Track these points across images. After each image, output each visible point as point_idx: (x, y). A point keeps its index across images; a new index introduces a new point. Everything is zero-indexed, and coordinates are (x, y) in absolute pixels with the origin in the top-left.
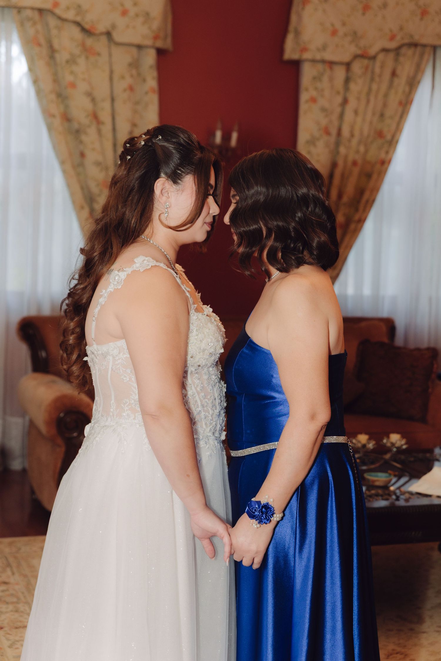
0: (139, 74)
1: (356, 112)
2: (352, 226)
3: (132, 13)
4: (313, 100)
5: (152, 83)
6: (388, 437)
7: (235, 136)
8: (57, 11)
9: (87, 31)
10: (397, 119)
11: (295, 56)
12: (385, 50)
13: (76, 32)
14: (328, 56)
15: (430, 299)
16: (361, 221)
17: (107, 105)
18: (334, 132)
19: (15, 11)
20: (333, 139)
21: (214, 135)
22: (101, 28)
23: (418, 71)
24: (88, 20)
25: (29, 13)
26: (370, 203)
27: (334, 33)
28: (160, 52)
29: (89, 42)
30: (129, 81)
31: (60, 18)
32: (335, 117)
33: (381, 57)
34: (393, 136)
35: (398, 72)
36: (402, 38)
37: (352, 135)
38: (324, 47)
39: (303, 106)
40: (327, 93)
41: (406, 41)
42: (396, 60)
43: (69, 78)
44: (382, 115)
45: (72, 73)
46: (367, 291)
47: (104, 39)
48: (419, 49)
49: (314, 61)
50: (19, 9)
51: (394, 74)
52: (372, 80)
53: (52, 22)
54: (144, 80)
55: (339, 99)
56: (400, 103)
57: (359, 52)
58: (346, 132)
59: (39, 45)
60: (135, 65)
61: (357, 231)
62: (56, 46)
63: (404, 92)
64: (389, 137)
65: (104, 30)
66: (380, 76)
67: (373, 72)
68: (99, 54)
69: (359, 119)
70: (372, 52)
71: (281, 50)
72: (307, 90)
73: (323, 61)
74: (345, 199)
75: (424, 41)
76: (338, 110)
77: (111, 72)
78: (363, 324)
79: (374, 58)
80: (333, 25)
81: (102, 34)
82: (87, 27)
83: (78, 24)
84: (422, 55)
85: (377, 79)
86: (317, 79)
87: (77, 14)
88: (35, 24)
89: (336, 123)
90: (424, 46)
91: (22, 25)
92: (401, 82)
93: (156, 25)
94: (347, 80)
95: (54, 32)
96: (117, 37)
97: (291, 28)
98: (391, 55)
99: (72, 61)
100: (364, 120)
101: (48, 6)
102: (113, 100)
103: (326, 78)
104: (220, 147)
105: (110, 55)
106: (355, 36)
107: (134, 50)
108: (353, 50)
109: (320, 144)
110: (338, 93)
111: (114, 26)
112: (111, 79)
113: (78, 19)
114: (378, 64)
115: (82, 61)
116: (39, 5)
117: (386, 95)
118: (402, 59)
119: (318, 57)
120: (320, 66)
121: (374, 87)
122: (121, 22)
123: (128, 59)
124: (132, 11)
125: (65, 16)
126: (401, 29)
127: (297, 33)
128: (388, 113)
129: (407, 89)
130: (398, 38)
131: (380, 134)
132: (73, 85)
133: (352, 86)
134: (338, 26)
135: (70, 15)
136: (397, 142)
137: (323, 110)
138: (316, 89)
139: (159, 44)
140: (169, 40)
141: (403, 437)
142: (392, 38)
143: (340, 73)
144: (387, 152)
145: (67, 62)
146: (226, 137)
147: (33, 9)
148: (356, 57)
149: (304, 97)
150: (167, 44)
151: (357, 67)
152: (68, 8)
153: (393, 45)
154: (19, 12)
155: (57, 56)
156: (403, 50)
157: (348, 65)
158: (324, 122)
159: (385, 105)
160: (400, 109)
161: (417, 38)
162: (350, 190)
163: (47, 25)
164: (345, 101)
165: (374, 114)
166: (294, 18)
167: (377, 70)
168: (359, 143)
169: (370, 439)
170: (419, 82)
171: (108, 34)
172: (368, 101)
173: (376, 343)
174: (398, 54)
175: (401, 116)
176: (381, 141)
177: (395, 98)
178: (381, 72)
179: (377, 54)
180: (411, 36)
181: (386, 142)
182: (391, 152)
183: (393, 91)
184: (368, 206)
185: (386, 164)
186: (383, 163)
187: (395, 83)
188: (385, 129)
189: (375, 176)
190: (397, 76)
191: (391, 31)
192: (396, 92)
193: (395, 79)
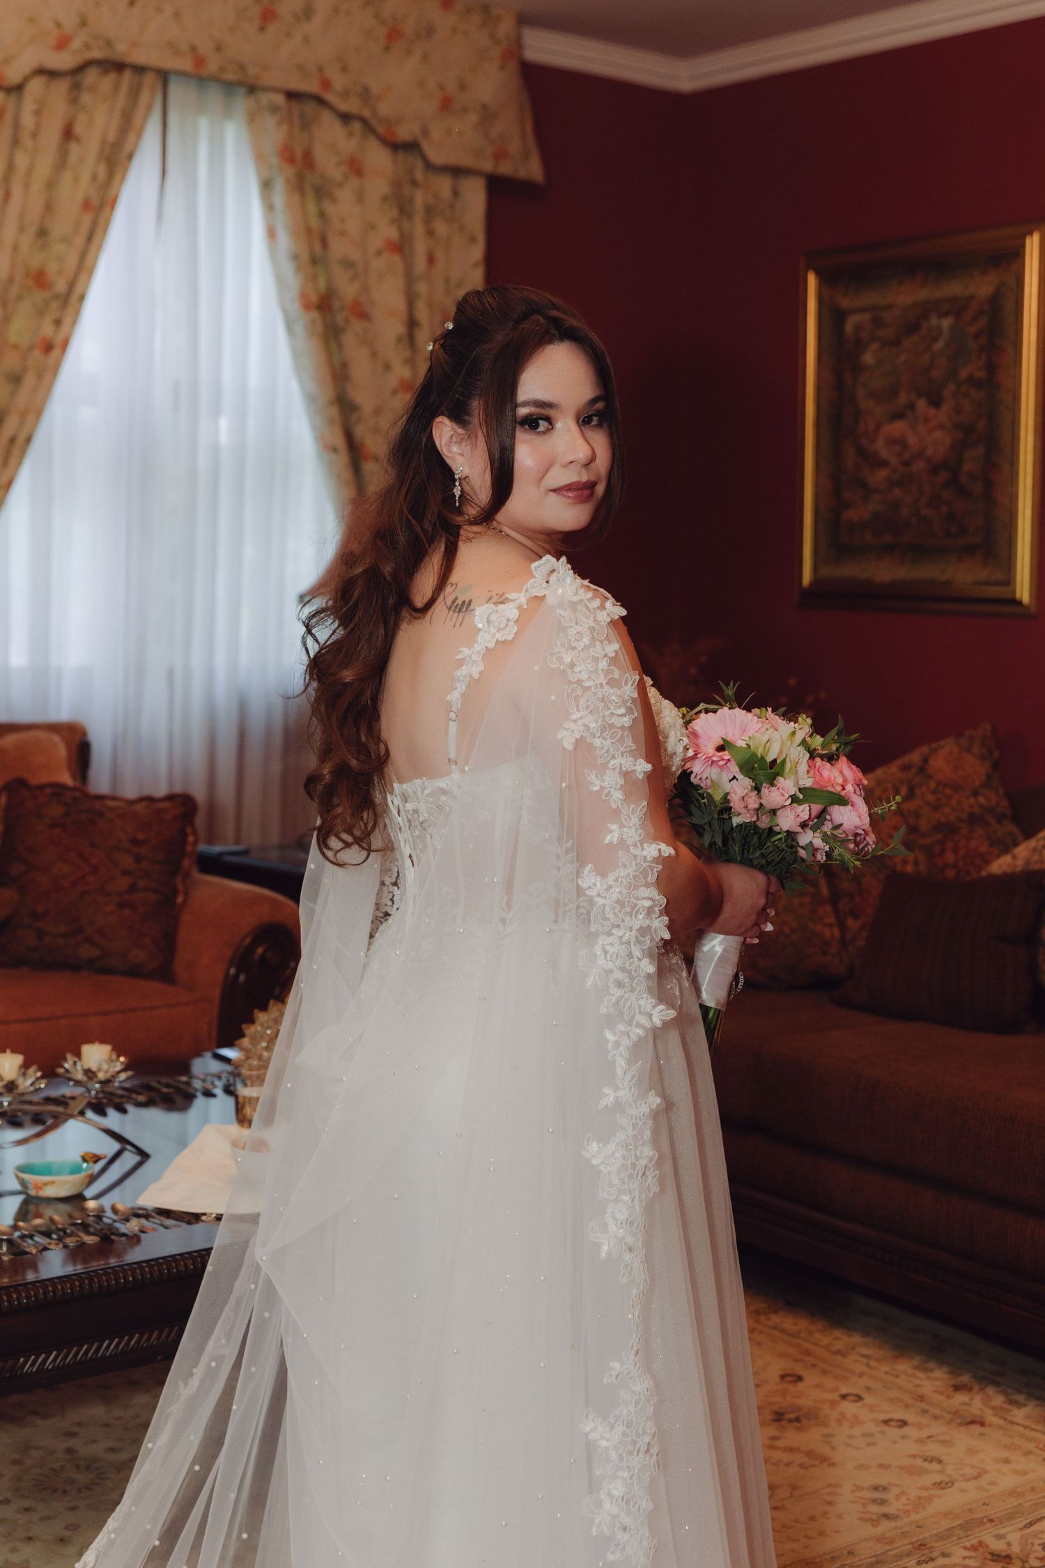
10: (79, 241)
12: (41, 71)
15: (171, 674)
23: (128, 127)
26: (20, 445)
33: (35, 87)
34: (71, 286)
35: (78, 129)
36: (87, 47)
41: (97, 54)
42: (74, 101)
44: (42, 233)
46: (18, 658)
48: (127, 75)
51: (68, 134)
52: (15, 142)
56: (87, 205)
63: (94, 177)
64: (61, 286)
66: (35, 135)
67: (17, 125)
70: (12, 75)
75: (140, 57)
78: (10, 737)
79: (17, 89)
84: (134, 93)
85: (27, 142)
90: (140, 70)
92: (87, 153)
98: (62, 86)
114: (28, 106)
117: (51, 185)
118: (86, 98)
121: (22, 160)
126: (84, 24)
128: (59, 228)
129: (102, 171)
130: (77, 44)
131: (40, 279)
136: (82, 298)
142: (62, 44)
144: (58, 323)
153: (64, 61)
156: (91, 76)
159: (49, 208)
160: (87, 219)
161: (121, 50)
165: (22, 229)
167: (28, 120)
170: (130, 157)
172: (7, 196)
173: (42, 787)
174: (76, 87)
175: (90, 238)
176: (41, 296)
177: (72, 193)
178: (38, 124)
179: (26, 79)
180: (109, 43)
181: (57, 297)
182: (67, 321)
183: (67, 176)
184: (16, 452)
185: (56, 352)
186: (48, 347)
187: (73, 158)
188: (52, 268)
189: (29, 380)
190: (78, 140)
191: (59, 25)
192: (76, 179)
193: (74, 148)
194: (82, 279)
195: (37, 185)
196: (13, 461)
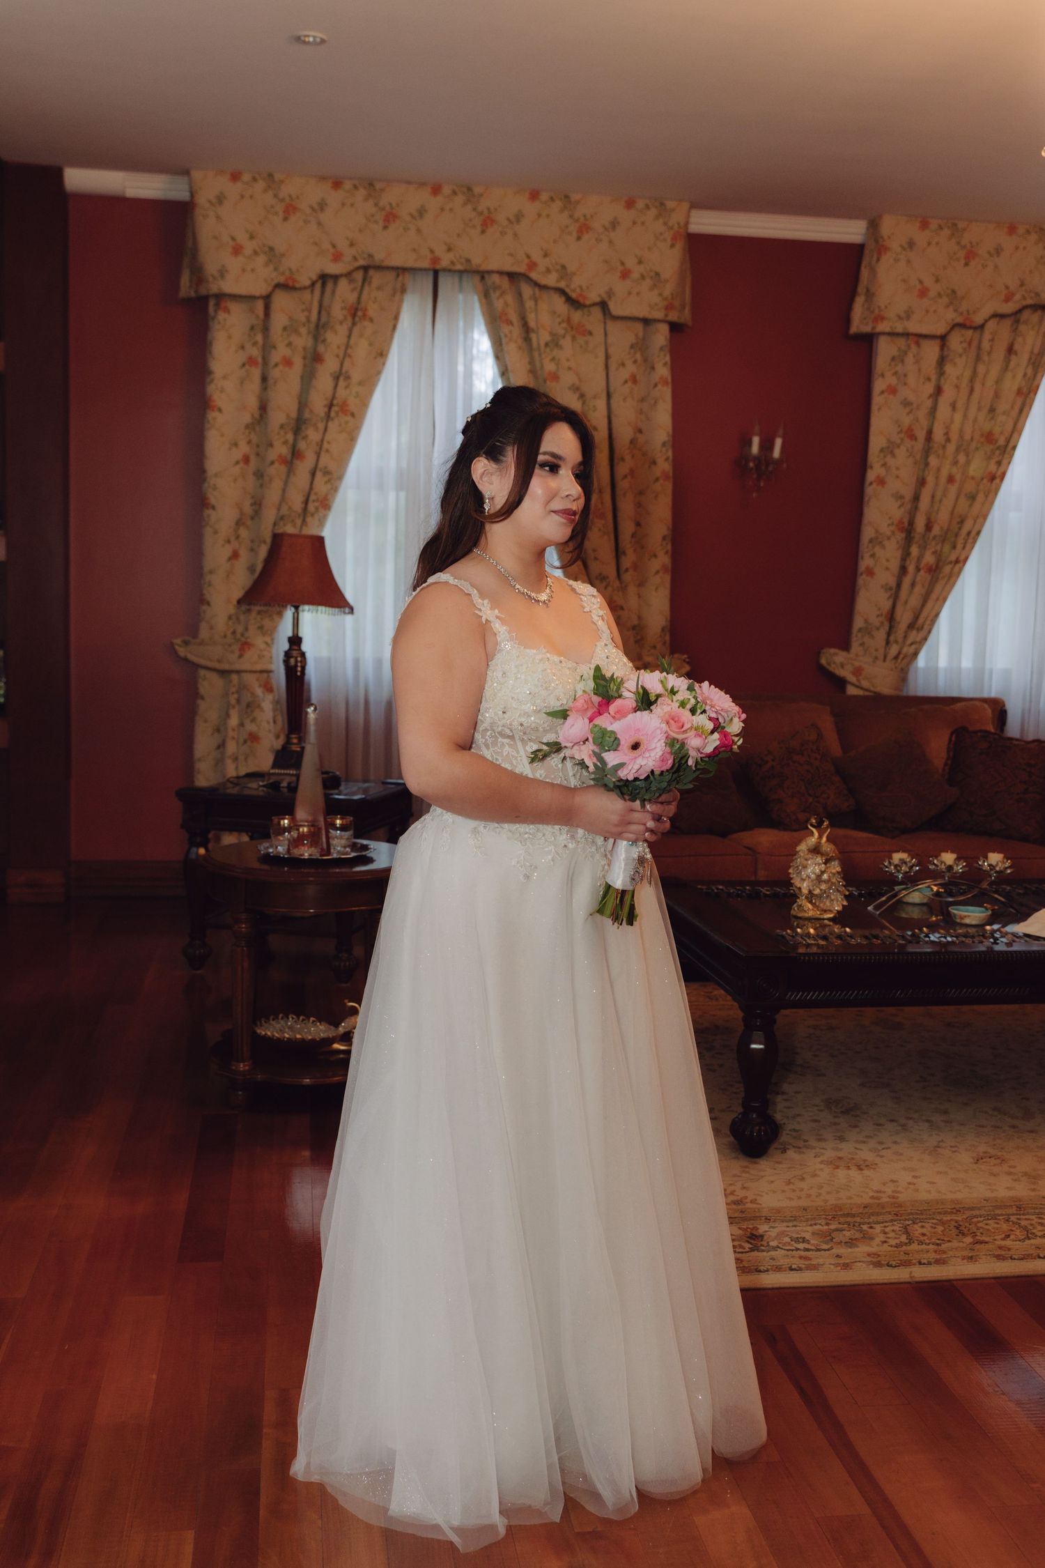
0: (645, 360)
1: (953, 406)
2: (947, 569)
3: (635, 275)
4: (892, 390)
5: (663, 371)
6: (986, 858)
7: (778, 443)
8: (534, 275)
9: (574, 303)
10: (1014, 413)
11: (867, 329)
12: (995, 315)
13: (559, 304)
14: (914, 327)
16: (960, 562)
17: (601, 404)
18: (921, 435)
19: (477, 278)
20: (920, 445)
21: (750, 444)
22: (593, 297)
24: (575, 286)
25: (495, 278)
26: (973, 536)
27: (923, 293)
28: (675, 328)
29: (577, 316)
30: (631, 368)
31: (536, 284)
32: (922, 414)
33: (991, 325)
34: (1008, 441)
35: (1016, 347)
36: (1024, 298)
37: (948, 440)
38: (908, 314)
39: (877, 400)
40: (911, 380)
41: (1029, 302)
42: (1015, 330)
43: (550, 367)
44: (992, 410)
45: (553, 359)
46: (967, 663)
47: (597, 312)
49: (893, 334)
50: (483, 275)
51: (1010, 350)
52: (978, 358)
53: (527, 290)
54: (653, 368)
55: (929, 388)
56: (1019, 392)
57: (960, 320)
58: (938, 435)
59: (512, 324)
60: (640, 346)
61: (953, 576)
62: (532, 324)
63: (1025, 375)
64: (1002, 442)
65: (598, 300)
66: (989, 353)
67: (979, 348)
68: (590, 333)
69: (958, 417)
70: (978, 319)
71: (848, 321)
72: (883, 376)
73: (906, 335)
74: (936, 530)
76: (929, 403)
77: (607, 357)
78: (959, 705)
79: (981, 328)
80: (921, 282)
81: (594, 304)
82: (574, 295)
83: (562, 292)
85: (986, 358)
86: (899, 359)
87: (561, 278)
88: (503, 293)
89: (924, 423)
91: (486, 296)
92: (1022, 361)
93: (668, 290)
94: (942, 361)
95: (529, 304)
96: (615, 309)
97: (861, 289)
98: (1007, 323)
99: (554, 343)
100: (965, 416)
101: (521, 269)
102: (609, 396)
103: (910, 359)
104: (757, 459)
105: (606, 335)
106: (953, 296)
107: (639, 327)
108: (950, 316)
109: (901, 453)
110: (929, 379)
111: (610, 293)
112: (607, 367)
113: (562, 285)
114: (987, 336)
115: (566, 343)
116: (508, 268)
117: (998, 381)
118: (1022, 328)
119: (899, 329)
120: (902, 342)
121: (981, 369)
122: (621, 287)
123: (631, 339)
124: (637, 271)
125: (543, 282)
126: (1022, 285)
127: (870, 295)
128: (1003, 406)
129: (1030, 371)
130: (1018, 297)
131: (989, 437)
132: (555, 377)
133: (948, 368)
134: (929, 282)
135: (551, 280)
136: (1014, 448)
137: (906, 403)
138: (896, 373)
139: (673, 316)
140: (687, 311)
141: (1007, 858)
142: (1008, 299)
143: (931, 351)
144: (999, 463)
145: (547, 345)
146: (767, 446)
147: (501, 273)
148: (956, 326)
149: (879, 385)
150: (685, 316)
151: (955, 342)
152: (548, 271)
153: (1008, 308)
154: (483, 278)
155: (533, 336)
156: (1026, 315)
157: (943, 339)
158: (907, 421)
159: (997, 395)
160: (1019, 401)
162: (943, 517)
163: (520, 294)
164: (939, 391)
165: (979, 409)
166: (865, 273)
167: (986, 345)
168: (958, 450)
169: (958, 859)
171: (603, 305)
172: (972, 390)
173: (976, 732)
174: (1017, 321)
175: (1021, 411)
176: (989, 448)
177: (1011, 384)
178: (991, 347)
179: (986, 321)
180: (1037, 294)
181: (998, 448)
182: (1005, 462)
183: (1009, 375)
184: (970, 541)
185: (997, 481)
186: (992, 478)
187: (1012, 364)
188: (997, 430)
189: (980, 498)
190: (1016, 354)
191: (1007, 287)
192: (1014, 377)
193: (1013, 357)
194: (1015, 435)
195: (990, 382)
196: (968, 546)
